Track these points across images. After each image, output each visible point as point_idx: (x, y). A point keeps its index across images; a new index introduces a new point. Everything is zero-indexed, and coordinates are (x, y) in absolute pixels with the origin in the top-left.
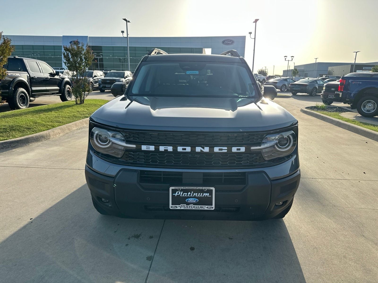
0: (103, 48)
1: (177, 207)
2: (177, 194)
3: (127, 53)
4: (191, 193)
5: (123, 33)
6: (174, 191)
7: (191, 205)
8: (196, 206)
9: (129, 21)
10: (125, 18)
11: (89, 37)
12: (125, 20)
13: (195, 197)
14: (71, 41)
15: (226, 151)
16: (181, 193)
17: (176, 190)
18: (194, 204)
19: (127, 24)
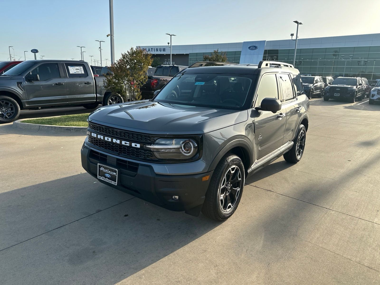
0: (279, 52)
1: (100, 178)
2: (101, 169)
3: (294, 56)
4: (107, 170)
5: (293, 36)
6: (100, 167)
7: (107, 179)
8: (109, 180)
9: (301, 23)
10: (296, 21)
11: (267, 41)
12: (296, 22)
13: (109, 174)
14: (250, 46)
15: (129, 145)
16: (103, 169)
17: (102, 166)
18: (109, 178)
19: (299, 26)
